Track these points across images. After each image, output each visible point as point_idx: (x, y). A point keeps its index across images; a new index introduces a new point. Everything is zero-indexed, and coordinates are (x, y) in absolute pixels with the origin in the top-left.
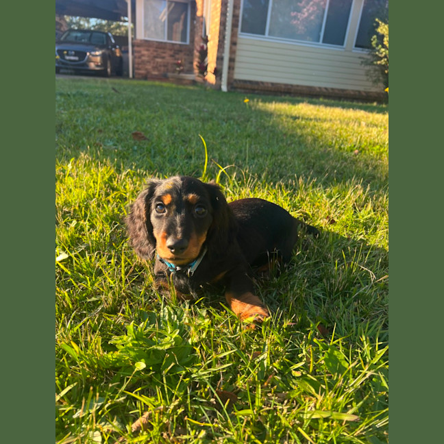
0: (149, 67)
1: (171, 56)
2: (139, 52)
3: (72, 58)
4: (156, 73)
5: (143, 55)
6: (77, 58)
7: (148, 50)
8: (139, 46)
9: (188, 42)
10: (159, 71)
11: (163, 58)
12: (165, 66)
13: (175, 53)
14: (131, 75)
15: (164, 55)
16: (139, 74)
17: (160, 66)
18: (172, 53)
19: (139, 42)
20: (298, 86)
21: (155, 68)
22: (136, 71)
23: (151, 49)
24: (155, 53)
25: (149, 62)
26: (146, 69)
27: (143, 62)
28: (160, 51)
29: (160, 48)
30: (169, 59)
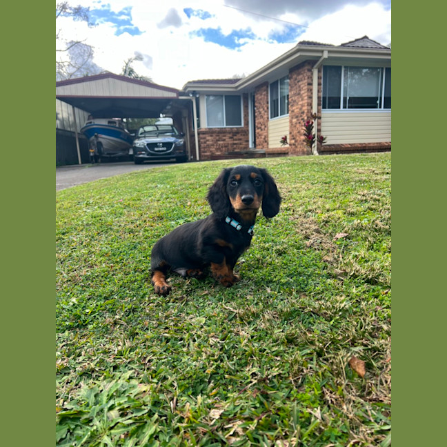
0: (213, 149)
1: (231, 138)
2: (205, 138)
3: (161, 149)
4: (218, 153)
5: (208, 140)
6: (165, 149)
7: (211, 136)
8: (204, 133)
9: (243, 125)
10: (221, 151)
11: (224, 140)
12: (225, 147)
13: (233, 135)
14: (198, 158)
15: (224, 138)
16: (205, 156)
17: (222, 147)
18: (231, 135)
19: (204, 130)
20: (369, 144)
21: (217, 149)
22: (203, 154)
23: (214, 135)
24: (217, 138)
25: (213, 145)
26: (211, 151)
27: (208, 145)
28: (221, 135)
29: (221, 133)
30: (229, 141)
